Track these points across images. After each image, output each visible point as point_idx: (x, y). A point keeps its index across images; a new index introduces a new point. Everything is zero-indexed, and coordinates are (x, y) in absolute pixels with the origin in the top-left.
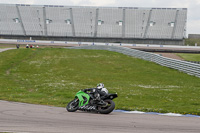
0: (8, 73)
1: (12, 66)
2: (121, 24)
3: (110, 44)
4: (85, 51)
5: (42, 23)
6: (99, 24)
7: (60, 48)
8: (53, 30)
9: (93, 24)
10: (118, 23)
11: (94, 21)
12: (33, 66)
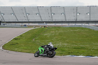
0: (34, 40)
1: (36, 37)
2: (88, 14)
3: (83, 24)
4: (71, 28)
5: (50, 15)
6: (78, 14)
7: (59, 27)
8: (55, 18)
9: (75, 15)
10: (87, 14)
11: (75, 13)
12: (46, 36)
